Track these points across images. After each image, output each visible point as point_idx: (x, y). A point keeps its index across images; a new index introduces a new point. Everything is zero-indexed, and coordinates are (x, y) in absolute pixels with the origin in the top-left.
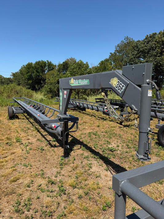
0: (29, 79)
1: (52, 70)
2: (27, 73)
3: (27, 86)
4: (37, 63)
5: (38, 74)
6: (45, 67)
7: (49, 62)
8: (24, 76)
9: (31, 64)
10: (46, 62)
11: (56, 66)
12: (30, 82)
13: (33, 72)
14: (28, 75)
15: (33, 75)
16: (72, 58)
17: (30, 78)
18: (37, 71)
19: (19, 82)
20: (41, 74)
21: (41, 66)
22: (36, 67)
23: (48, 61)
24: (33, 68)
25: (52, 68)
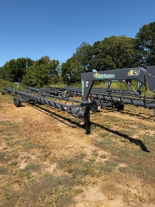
0: (12, 74)
1: (31, 65)
2: (10, 69)
3: (11, 79)
4: (19, 60)
5: (20, 69)
6: (25, 63)
7: (29, 58)
8: (9, 71)
9: (14, 60)
10: (26, 59)
11: (34, 62)
12: (13, 75)
13: (16, 68)
14: (11, 70)
15: (16, 69)
16: (46, 56)
17: (13, 72)
18: (18, 67)
19: (3, 75)
20: (22, 69)
21: (22, 63)
22: (17, 63)
23: (27, 58)
24: (15, 64)
25: (31, 64)
